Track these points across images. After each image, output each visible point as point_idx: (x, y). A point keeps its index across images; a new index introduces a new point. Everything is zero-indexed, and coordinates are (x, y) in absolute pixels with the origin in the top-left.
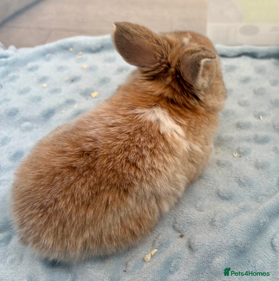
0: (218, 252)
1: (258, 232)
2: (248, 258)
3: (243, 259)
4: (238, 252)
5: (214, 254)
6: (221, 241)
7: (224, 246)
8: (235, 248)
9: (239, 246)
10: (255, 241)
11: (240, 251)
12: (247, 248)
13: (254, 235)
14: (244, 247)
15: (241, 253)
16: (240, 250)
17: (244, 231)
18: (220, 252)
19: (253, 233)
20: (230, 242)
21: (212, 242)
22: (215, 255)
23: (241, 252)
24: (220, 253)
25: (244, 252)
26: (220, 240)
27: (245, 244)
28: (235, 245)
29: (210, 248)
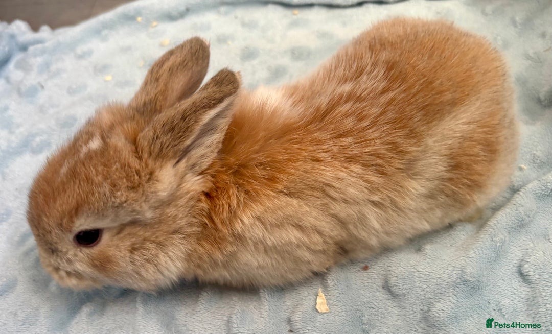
0: (437, 295)
1: (496, 257)
2: (486, 298)
3: (480, 300)
4: (470, 290)
5: (431, 298)
6: (439, 278)
7: (446, 284)
8: (464, 285)
9: (470, 279)
10: (492, 271)
11: (472, 288)
12: (483, 283)
13: (490, 262)
14: (479, 281)
15: (474, 291)
16: (472, 286)
17: (473, 257)
18: (441, 293)
19: (488, 259)
20: (455, 276)
21: (424, 282)
22: (432, 300)
23: (475, 288)
24: (439, 295)
25: (479, 289)
26: (438, 276)
27: (479, 277)
28: (463, 279)
29: (424, 290)
